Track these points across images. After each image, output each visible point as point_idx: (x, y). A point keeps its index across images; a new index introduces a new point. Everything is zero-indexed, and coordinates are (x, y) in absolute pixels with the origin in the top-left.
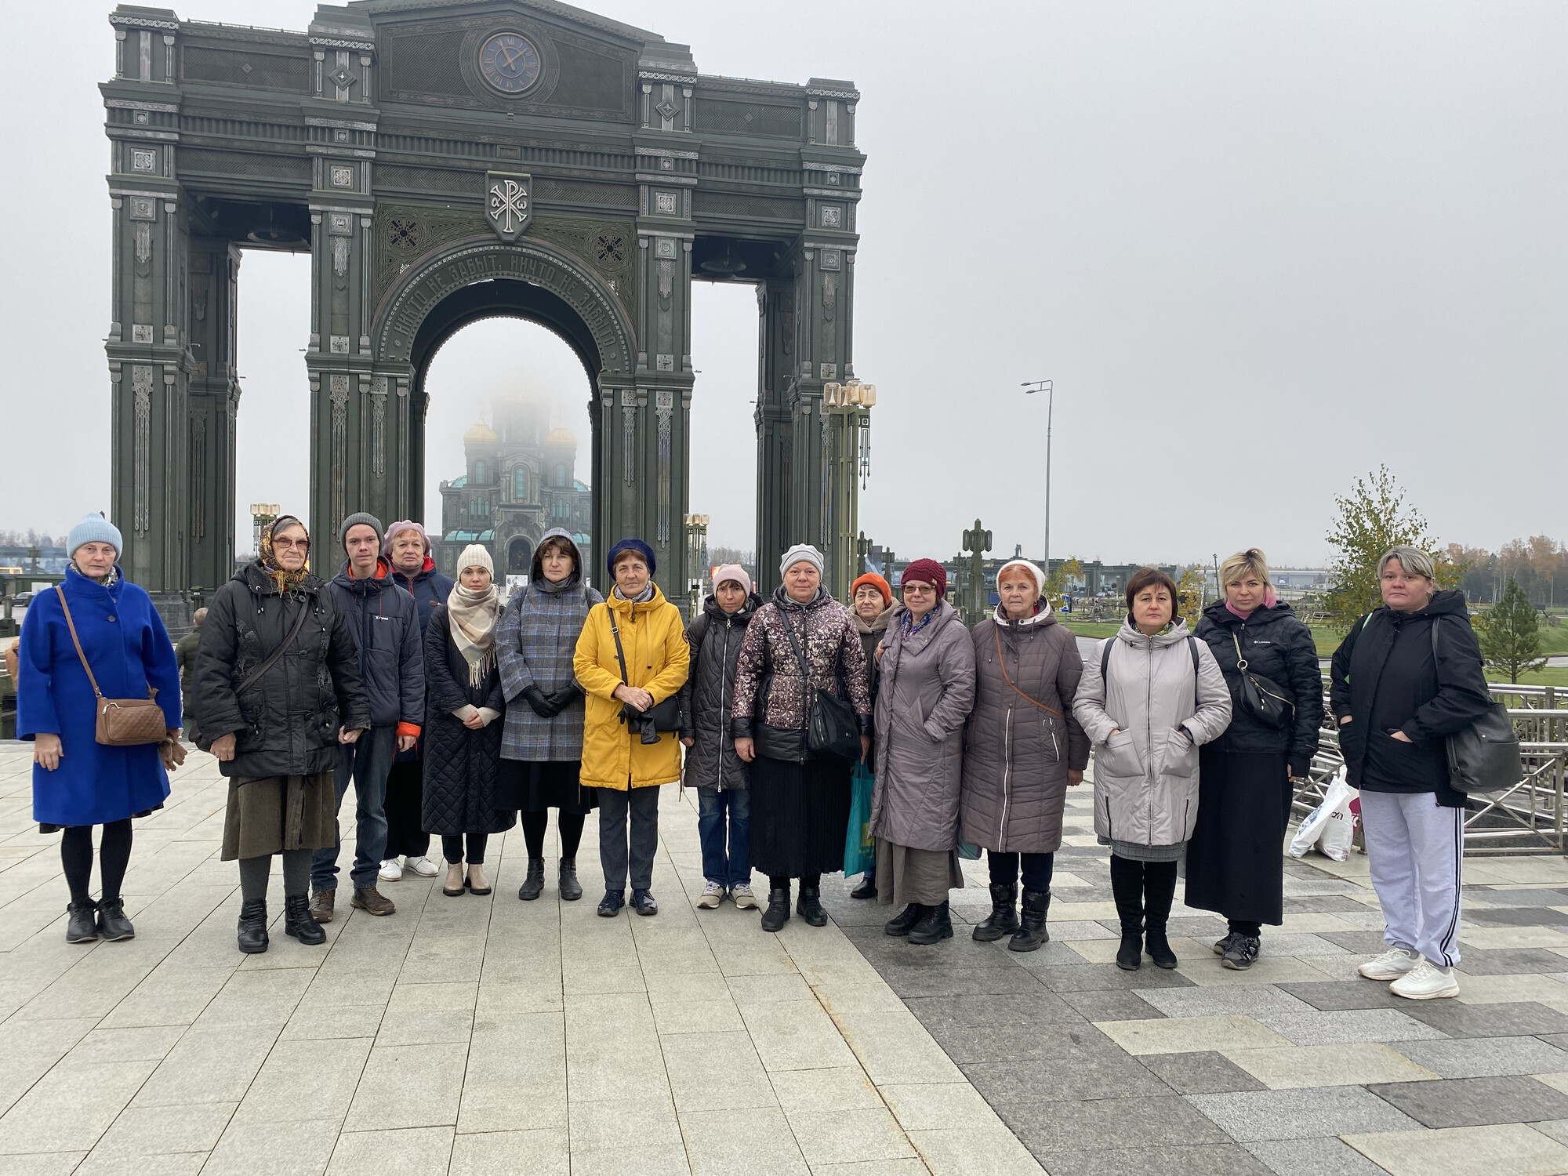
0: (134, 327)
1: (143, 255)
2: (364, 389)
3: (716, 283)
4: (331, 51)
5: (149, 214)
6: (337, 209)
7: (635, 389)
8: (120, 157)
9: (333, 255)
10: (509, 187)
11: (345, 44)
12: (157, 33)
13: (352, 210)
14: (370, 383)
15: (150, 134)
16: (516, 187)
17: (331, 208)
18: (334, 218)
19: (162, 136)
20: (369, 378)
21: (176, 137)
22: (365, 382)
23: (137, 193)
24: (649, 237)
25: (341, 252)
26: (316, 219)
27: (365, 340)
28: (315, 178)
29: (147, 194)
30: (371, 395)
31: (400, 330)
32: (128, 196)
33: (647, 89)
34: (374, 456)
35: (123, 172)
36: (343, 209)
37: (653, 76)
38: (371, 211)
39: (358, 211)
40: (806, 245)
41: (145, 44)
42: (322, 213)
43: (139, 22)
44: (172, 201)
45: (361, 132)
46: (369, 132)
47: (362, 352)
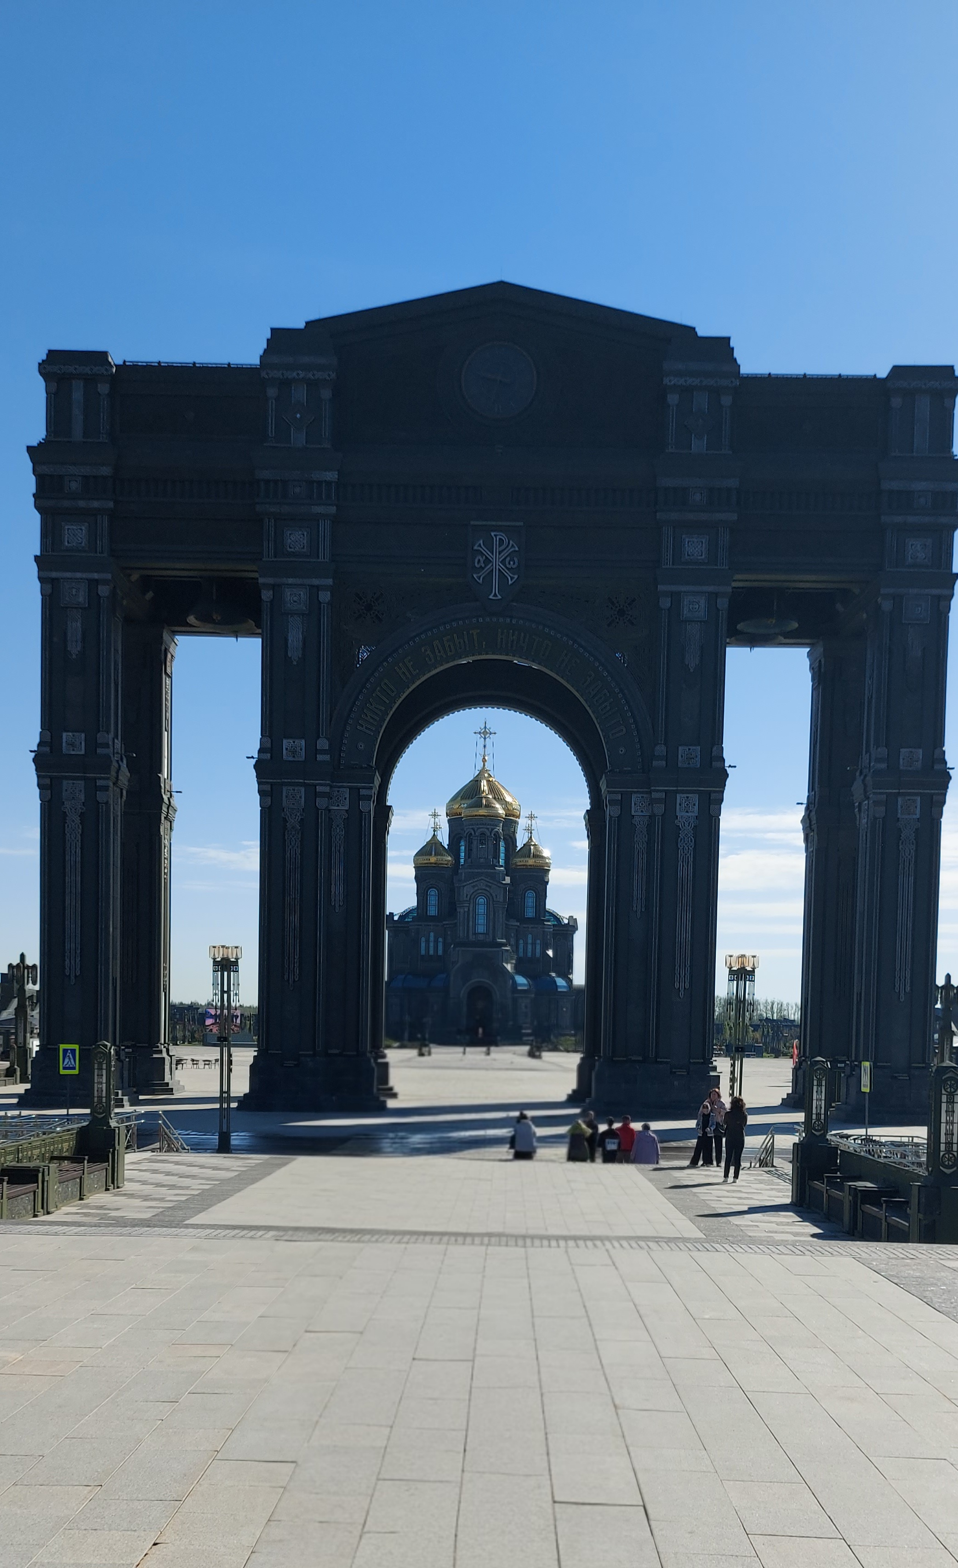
0: (64, 735)
1: (74, 649)
2: (321, 803)
3: (756, 650)
4: (285, 384)
5: (81, 599)
6: (290, 581)
7: (650, 793)
8: (49, 534)
9: (286, 640)
10: (496, 542)
11: (302, 374)
12: (90, 381)
13: (307, 581)
14: (329, 796)
15: (82, 504)
16: (506, 541)
17: (284, 580)
18: (288, 592)
19: (96, 504)
20: (327, 789)
21: (111, 504)
22: (323, 795)
23: (68, 575)
24: (672, 594)
25: (295, 637)
26: (266, 595)
27: (323, 744)
28: (265, 544)
29: (79, 575)
30: (330, 810)
31: (364, 729)
32: (57, 579)
33: (673, 399)
34: (333, 886)
35: (53, 551)
36: (298, 581)
37: (681, 381)
38: (330, 582)
39: (316, 582)
40: (883, 591)
41: (78, 394)
42: (274, 587)
43: (71, 369)
44: (105, 582)
45: (319, 483)
46: (329, 483)
47: (320, 757)
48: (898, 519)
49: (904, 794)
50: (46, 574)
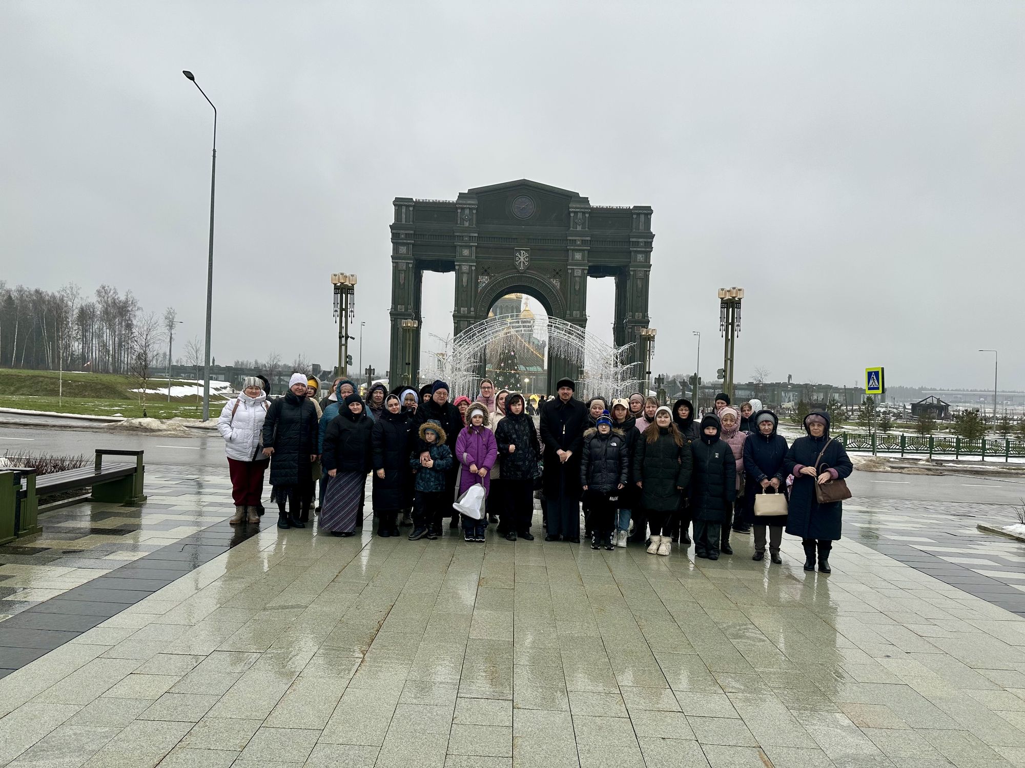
0: (398, 306)
4: (463, 209)
5: (404, 268)
6: (464, 264)
8: (395, 250)
9: (462, 279)
10: (522, 253)
11: (468, 206)
12: (408, 206)
13: (469, 264)
15: (405, 241)
17: (462, 263)
18: (463, 267)
19: (409, 241)
20: (474, 322)
21: (413, 242)
22: (472, 323)
23: (400, 261)
24: (571, 269)
25: (465, 278)
26: (457, 267)
27: (472, 309)
28: (457, 253)
29: (403, 261)
31: (484, 304)
32: (397, 262)
33: (572, 215)
35: (396, 254)
36: (467, 264)
37: (574, 210)
38: (475, 264)
39: (471, 264)
40: (631, 269)
41: (404, 210)
42: (459, 265)
43: (402, 203)
44: (411, 263)
45: (472, 237)
46: (475, 237)
47: (471, 313)
48: (635, 249)
49: (636, 326)
50: (393, 261)
